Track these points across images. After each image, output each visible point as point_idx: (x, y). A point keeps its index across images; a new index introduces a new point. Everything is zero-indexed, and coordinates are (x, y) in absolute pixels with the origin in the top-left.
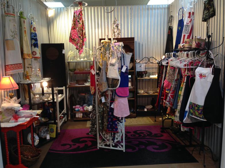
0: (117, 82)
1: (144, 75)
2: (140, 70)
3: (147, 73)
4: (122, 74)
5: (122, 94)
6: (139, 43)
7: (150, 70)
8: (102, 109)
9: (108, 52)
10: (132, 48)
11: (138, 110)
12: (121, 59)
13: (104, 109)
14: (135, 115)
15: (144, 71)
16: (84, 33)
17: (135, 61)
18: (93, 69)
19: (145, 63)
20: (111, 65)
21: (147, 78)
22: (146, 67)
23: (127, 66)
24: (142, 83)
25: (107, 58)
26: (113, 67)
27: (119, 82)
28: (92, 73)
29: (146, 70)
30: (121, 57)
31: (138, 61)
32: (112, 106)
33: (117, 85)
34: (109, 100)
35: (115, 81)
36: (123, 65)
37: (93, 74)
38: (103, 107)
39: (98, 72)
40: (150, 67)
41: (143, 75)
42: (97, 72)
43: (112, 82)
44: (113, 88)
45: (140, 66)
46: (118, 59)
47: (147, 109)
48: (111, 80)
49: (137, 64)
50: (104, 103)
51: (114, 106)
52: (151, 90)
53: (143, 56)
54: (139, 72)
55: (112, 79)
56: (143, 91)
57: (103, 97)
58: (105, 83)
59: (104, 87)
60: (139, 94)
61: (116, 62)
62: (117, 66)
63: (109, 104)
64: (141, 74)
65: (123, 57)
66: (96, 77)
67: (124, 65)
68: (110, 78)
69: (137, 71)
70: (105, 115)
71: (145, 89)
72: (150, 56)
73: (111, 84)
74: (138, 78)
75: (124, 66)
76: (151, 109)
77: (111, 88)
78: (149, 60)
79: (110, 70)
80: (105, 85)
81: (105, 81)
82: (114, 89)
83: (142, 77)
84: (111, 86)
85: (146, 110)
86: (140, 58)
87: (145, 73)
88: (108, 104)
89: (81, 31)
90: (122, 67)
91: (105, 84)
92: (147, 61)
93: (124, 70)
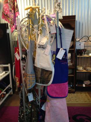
0: (48, 76)
1: (84, 53)
2: (79, 48)
3: (86, 51)
4: (57, 63)
5: (57, 93)
6: (79, 23)
7: (89, 48)
8: (29, 109)
9: (36, 26)
10: (73, 26)
11: (77, 85)
12: (56, 38)
13: (33, 110)
14: (74, 90)
15: (83, 48)
16: (15, 6)
17: (76, 40)
18: (17, 52)
19: (85, 41)
20: (40, 47)
21: (86, 55)
22: (85, 46)
23: (65, 50)
24: (81, 61)
25: (35, 36)
26: (43, 50)
27: (51, 77)
28: (16, 58)
29: (85, 48)
30: (56, 34)
31: (78, 40)
32: (43, 108)
33: (49, 81)
34: (39, 98)
35: (45, 74)
36: (59, 47)
37: (18, 59)
38: (30, 107)
39: (24, 56)
40: (89, 45)
41: (82, 53)
42: (22, 57)
43: (41, 75)
44: (43, 83)
45: (80, 45)
46: (52, 37)
47: (86, 85)
48: (41, 71)
49: (77, 42)
50: (32, 101)
51: (46, 109)
52: (89, 67)
53: (83, 35)
54: (79, 50)
55: (42, 69)
56: (81, 68)
57: (30, 94)
58: (30, 76)
59: (28, 82)
60: (78, 70)
61: (47, 42)
62: (49, 49)
63: (40, 103)
64: (80, 52)
65: (60, 34)
66: (22, 64)
67: (62, 47)
68: (38, 68)
69: (77, 49)
70: (34, 118)
71: (83, 66)
72: (89, 35)
73: (41, 78)
74: (78, 56)
75: (61, 49)
76: (89, 85)
77: (40, 83)
78: (88, 39)
79: (39, 55)
80: (30, 80)
81: (31, 73)
82: (45, 85)
83: (81, 55)
84: (40, 80)
85: (84, 86)
86: (80, 37)
87: (84, 51)
88: (38, 102)
89: (12, 4)
90: (58, 50)
91: (30, 78)
92: (86, 39)
93: (60, 56)
